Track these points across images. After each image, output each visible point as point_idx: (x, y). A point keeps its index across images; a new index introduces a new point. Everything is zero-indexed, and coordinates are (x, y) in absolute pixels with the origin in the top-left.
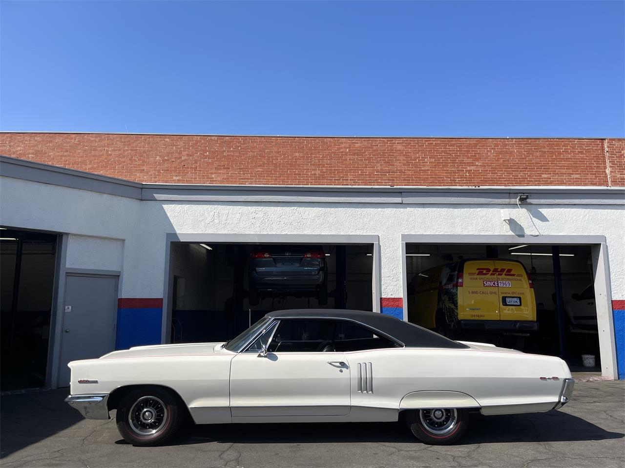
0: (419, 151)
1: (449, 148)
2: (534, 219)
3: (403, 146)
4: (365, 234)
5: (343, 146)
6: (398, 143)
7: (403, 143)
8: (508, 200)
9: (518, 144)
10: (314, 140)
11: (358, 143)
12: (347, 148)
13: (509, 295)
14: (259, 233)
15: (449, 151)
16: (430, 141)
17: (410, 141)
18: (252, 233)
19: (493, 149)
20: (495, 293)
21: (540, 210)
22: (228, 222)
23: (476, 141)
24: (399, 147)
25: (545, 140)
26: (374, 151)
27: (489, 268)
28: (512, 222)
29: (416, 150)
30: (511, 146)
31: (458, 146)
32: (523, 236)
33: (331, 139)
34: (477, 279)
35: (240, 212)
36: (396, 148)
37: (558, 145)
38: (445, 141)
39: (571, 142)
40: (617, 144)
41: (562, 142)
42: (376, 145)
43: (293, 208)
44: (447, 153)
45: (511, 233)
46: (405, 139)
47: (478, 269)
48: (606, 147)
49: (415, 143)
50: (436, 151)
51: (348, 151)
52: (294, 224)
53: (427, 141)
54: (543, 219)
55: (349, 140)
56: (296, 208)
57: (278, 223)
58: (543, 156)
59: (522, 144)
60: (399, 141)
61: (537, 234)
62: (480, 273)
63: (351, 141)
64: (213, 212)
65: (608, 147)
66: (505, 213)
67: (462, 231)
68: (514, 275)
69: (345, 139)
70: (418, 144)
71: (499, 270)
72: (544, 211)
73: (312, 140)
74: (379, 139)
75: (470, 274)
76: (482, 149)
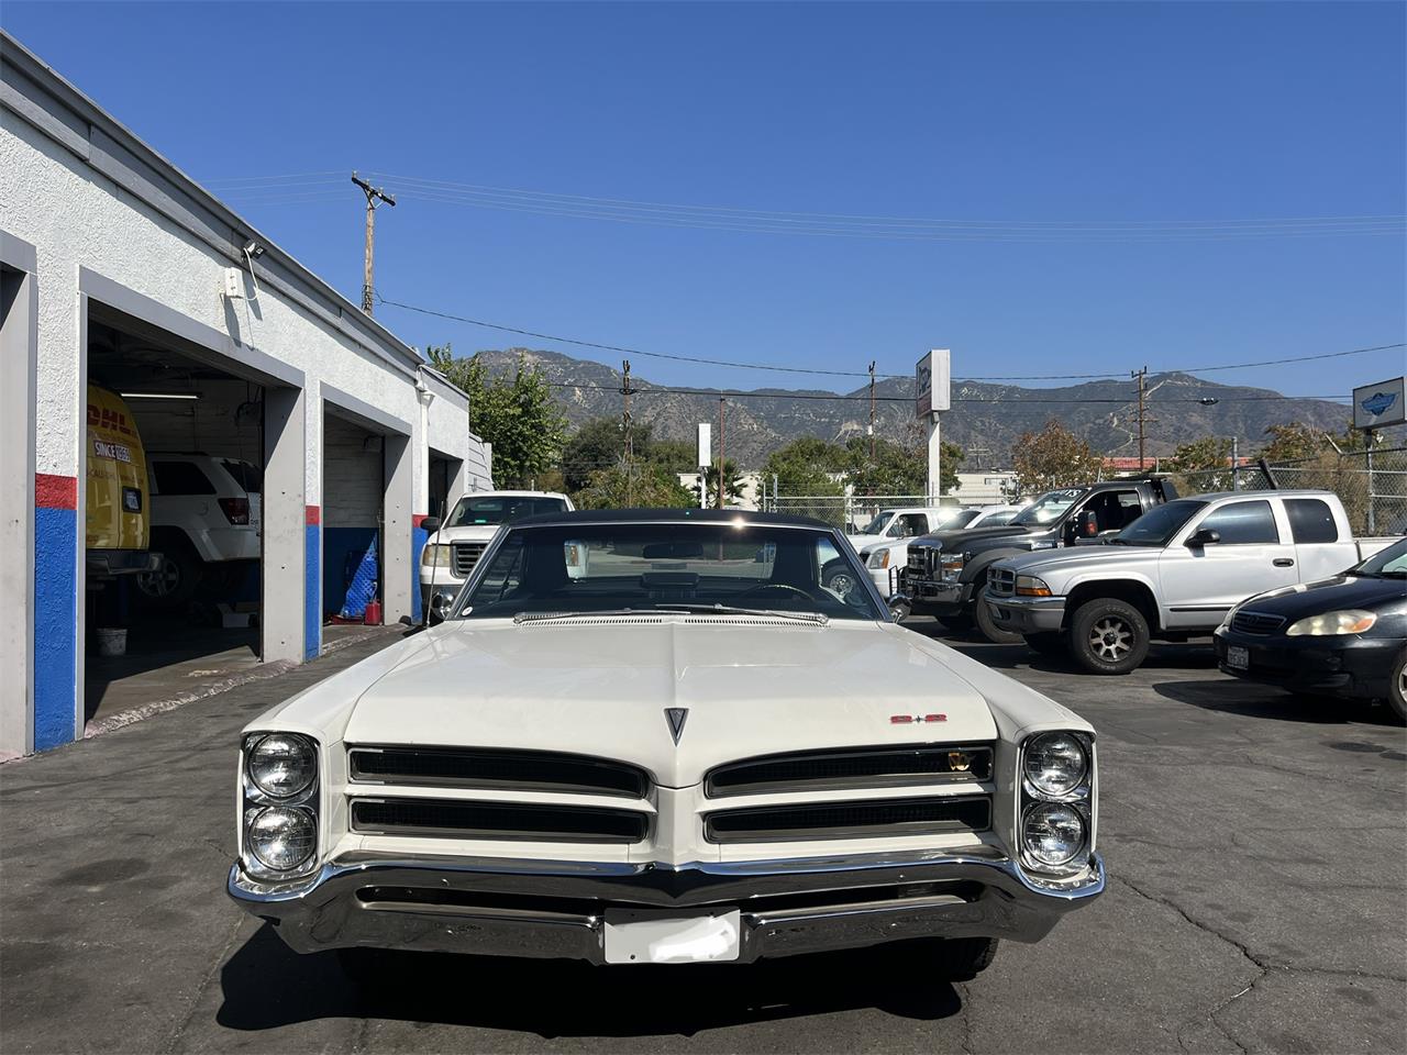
2: (249, 309)
8: (230, 245)
21: (256, 290)
28: (228, 302)
32: (236, 342)
54: (258, 314)
72: (260, 294)
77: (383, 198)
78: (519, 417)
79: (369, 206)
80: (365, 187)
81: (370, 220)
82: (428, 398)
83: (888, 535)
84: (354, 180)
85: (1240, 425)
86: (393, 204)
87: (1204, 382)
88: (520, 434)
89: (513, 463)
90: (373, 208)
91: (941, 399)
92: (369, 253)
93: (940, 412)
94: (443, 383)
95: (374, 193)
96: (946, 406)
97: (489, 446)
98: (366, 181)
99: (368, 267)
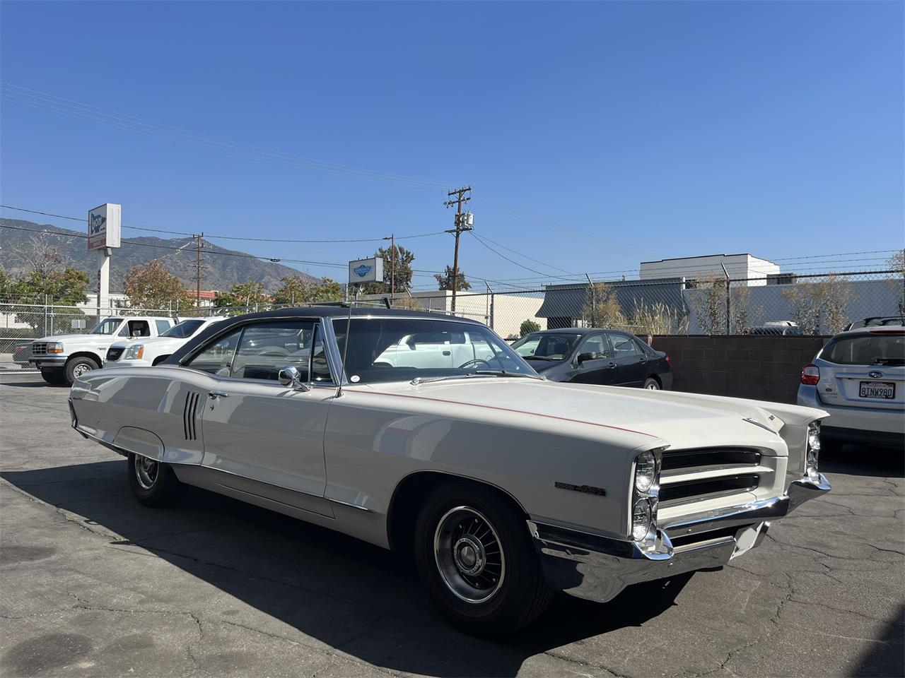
83: (119, 335)
85: (235, 274)
87: (214, 246)
91: (113, 238)
93: (112, 248)
96: (117, 244)
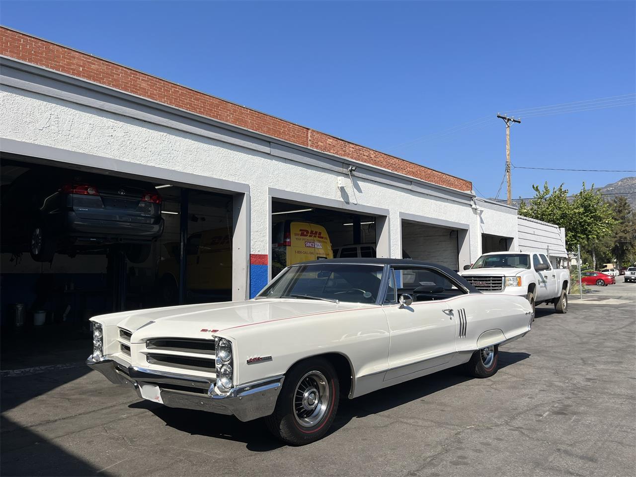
0: (165, 96)
1: (194, 102)
2: (355, 189)
3: (148, 84)
4: (237, 181)
5: (75, 61)
6: (142, 80)
7: (148, 81)
8: (342, 169)
9: (252, 115)
10: (35, 42)
11: (95, 64)
12: (81, 66)
13: (321, 256)
14: (118, 158)
15: (194, 105)
16: (176, 88)
17: (156, 81)
18: (108, 156)
19: (231, 114)
20: (312, 253)
21: (358, 182)
22: (72, 133)
23: (219, 102)
24: (144, 85)
25: (271, 118)
26: (115, 80)
27: (307, 229)
28: (342, 189)
29: (162, 94)
30: (246, 116)
31: (203, 102)
32: (348, 203)
33: (60, 48)
34: (300, 239)
35: (91, 122)
36: (140, 85)
37: (279, 125)
38: (191, 93)
39: (288, 125)
40: (317, 136)
41: (282, 123)
42: (117, 74)
43: (162, 133)
44: (192, 106)
45: (341, 199)
46: (150, 77)
47: (301, 230)
48: (309, 136)
49: (161, 86)
50: (181, 100)
51: (81, 70)
52: (163, 155)
53: (173, 87)
54: (360, 191)
55: (83, 57)
56: (165, 134)
57: (143, 150)
58: (268, 132)
59: (254, 116)
60: (144, 77)
61: (356, 203)
62: (302, 235)
63: (86, 58)
64: (48, 113)
65: (311, 137)
66: (342, 181)
67: (312, 192)
68: (322, 238)
69: (78, 54)
70: (164, 87)
71: (314, 232)
72: (360, 183)
73: (33, 41)
74: (121, 68)
75: (296, 234)
76: (223, 111)
77: (514, 121)
78: (584, 213)
79: (507, 126)
80: (504, 118)
81: (508, 132)
82: (479, 212)
84: (498, 117)
86: (519, 122)
88: (585, 221)
89: (582, 236)
90: (509, 127)
92: (508, 147)
94: (496, 204)
95: (509, 120)
97: (563, 230)
98: (505, 115)
99: (507, 153)
